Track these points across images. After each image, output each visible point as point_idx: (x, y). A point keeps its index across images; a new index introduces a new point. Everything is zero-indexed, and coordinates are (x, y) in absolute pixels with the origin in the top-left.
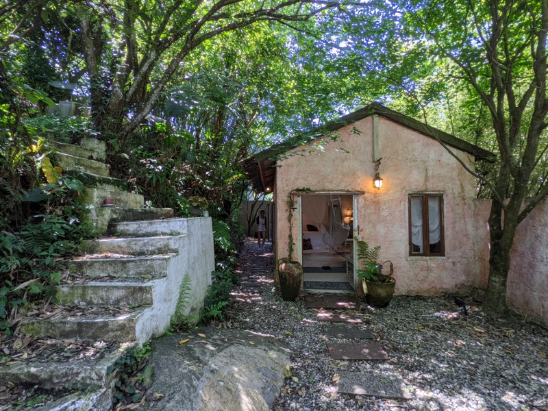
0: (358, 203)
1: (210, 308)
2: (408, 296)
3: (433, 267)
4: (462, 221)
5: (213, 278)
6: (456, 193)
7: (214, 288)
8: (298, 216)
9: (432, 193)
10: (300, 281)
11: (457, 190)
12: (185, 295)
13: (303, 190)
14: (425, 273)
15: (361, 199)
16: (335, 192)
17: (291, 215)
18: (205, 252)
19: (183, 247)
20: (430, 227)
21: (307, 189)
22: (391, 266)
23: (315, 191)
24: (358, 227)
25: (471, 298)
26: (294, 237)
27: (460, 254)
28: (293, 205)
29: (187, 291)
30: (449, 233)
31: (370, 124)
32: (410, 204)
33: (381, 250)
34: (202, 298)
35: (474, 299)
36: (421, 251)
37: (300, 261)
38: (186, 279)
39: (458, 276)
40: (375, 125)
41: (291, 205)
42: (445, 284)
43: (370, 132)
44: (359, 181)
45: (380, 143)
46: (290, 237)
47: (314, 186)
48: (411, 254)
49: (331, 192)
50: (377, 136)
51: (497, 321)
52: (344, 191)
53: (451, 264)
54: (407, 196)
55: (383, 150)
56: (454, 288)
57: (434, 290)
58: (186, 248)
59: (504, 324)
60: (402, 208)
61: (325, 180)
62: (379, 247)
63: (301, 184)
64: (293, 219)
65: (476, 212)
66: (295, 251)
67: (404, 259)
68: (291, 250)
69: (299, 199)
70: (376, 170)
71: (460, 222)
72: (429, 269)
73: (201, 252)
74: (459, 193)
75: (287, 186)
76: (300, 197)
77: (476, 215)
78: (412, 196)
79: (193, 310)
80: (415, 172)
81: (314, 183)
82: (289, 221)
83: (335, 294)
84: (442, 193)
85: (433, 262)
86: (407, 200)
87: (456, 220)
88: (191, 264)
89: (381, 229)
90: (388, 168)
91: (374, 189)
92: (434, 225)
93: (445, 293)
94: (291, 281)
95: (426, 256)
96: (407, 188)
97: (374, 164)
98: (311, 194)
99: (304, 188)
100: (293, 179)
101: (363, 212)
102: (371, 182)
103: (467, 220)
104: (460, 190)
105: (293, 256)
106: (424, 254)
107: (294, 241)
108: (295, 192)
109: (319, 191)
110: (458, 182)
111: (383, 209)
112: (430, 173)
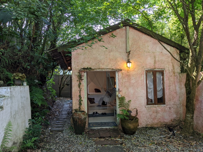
0: (118, 76)
1: (26, 142)
2: (146, 128)
3: (159, 111)
4: (174, 85)
5: (29, 124)
6: (171, 70)
7: (30, 130)
8: (85, 84)
9: (158, 70)
10: (85, 122)
11: (171, 68)
12: (9, 135)
13: (87, 69)
14: (155, 114)
15: (120, 73)
16: (105, 70)
17: (80, 83)
18: (23, 108)
19: (7, 105)
20: (157, 88)
21: (90, 68)
22: (137, 111)
23: (94, 69)
24: (119, 89)
25: (178, 127)
26: (82, 96)
27: (173, 103)
28: (81, 78)
29: (9, 132)
30: (167, 92)
31: (124, 32)
32: (146, 76)
33: (132, 102)
34: (21, 136)
35: (180, 127)
36: (153, 102)
37: (86, 110)
38: (9, 125)
39: (172, 115)
40: (127, 32)
41: (80, 77)
42: (165, 119)
43: (124, 36)
44: (119, 63)
45: (130, 42)
46: (80, 96)
47: (93, 66)
48: (148, 104)
49: (103, 70)
50: (128, 38)
51: (189, 137)
52: (111, 69)
53: (169, 109)
54: (145, 72)
55: (132, 46)
56: (170, 121)
57: (160, 123)
58: (9, 105)
59: (191, 139)
60: (142, 78)
61: (100, 63)
62: (130, 101)
63: (86, 65)
64: (81, 85)
65: (180, 80)
66: (83, 105)
67: (144, 107)
68: (80, 104)
69: (85, 74)
70: (128, 57)
71: (173, 85)
72: (157, 112)
73: (20, 107)
74: (172, 70)
75: (78, 66)
76: (86, 73)
77: (180, 81)
78: (147, 72)
79: (14, 143)
80: (149, 58)
81: (93, 64)
82: (79, 87)
83: (106, 129)
84: (163, 70)
85: (159, 108)
86: (145, 74)
87: (171, 84)
88: (13, 115)
89: (131, 91)
90: (134, 56)
91: (127, 68)
92: (159, 88)
93: (166, 125)
94: (80, 123)
95: (156, 105)
96: (145, 67)
97: (127, 54)
98: (92, 71)
99: (88, 68)
100: (81, 62)
101: (121, 81)
102: (126, 64)
103: (176, 84)
104: (172, 68)
105: (81, 107)
106: (155, 104)
107: (82, 99)
108: (83, 70)
109: (96, 69)
110: (171, 64)
111: (132, 79)
112: (157, 59)
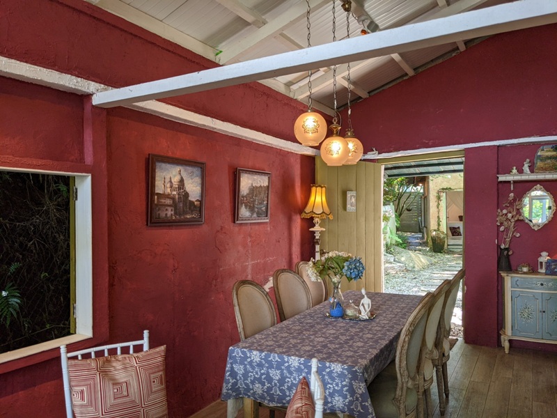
8: (443, 205)
10: (444, 242)
13: (446, 189)
17: (439, 204)
21: (449, 188)
23: (454, 189)
26: (440, 217)
37: (444, 230)
41: (439, 198)
46: (438, 217)
47: (453, 186)
63: (445, 185)
64: (440, 206)
66: (441, 225)
68: (439, 225)
69: (444, 194)
75: (436, 187)
81: (453, 184)
82: (438, 207)
94: (439, 242)
98: (452, 191)
100: (440, 183)
105: (440, 228)
107: (441, 220)
108: (441, 190)
109: (456, 189)
